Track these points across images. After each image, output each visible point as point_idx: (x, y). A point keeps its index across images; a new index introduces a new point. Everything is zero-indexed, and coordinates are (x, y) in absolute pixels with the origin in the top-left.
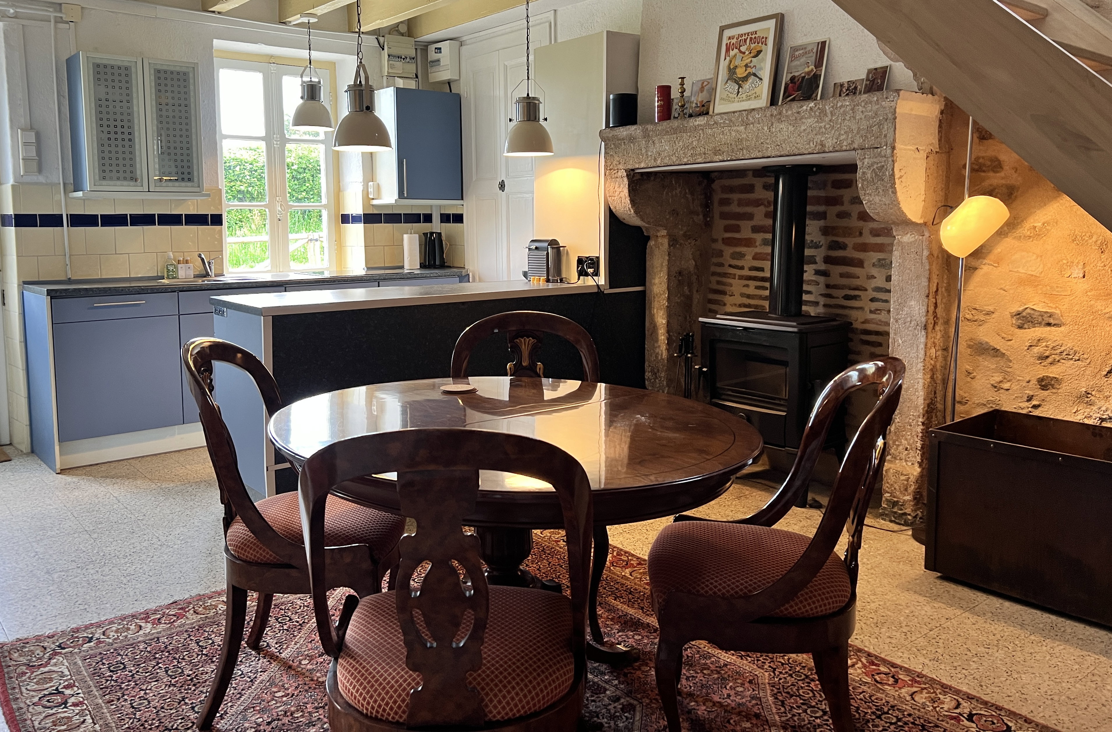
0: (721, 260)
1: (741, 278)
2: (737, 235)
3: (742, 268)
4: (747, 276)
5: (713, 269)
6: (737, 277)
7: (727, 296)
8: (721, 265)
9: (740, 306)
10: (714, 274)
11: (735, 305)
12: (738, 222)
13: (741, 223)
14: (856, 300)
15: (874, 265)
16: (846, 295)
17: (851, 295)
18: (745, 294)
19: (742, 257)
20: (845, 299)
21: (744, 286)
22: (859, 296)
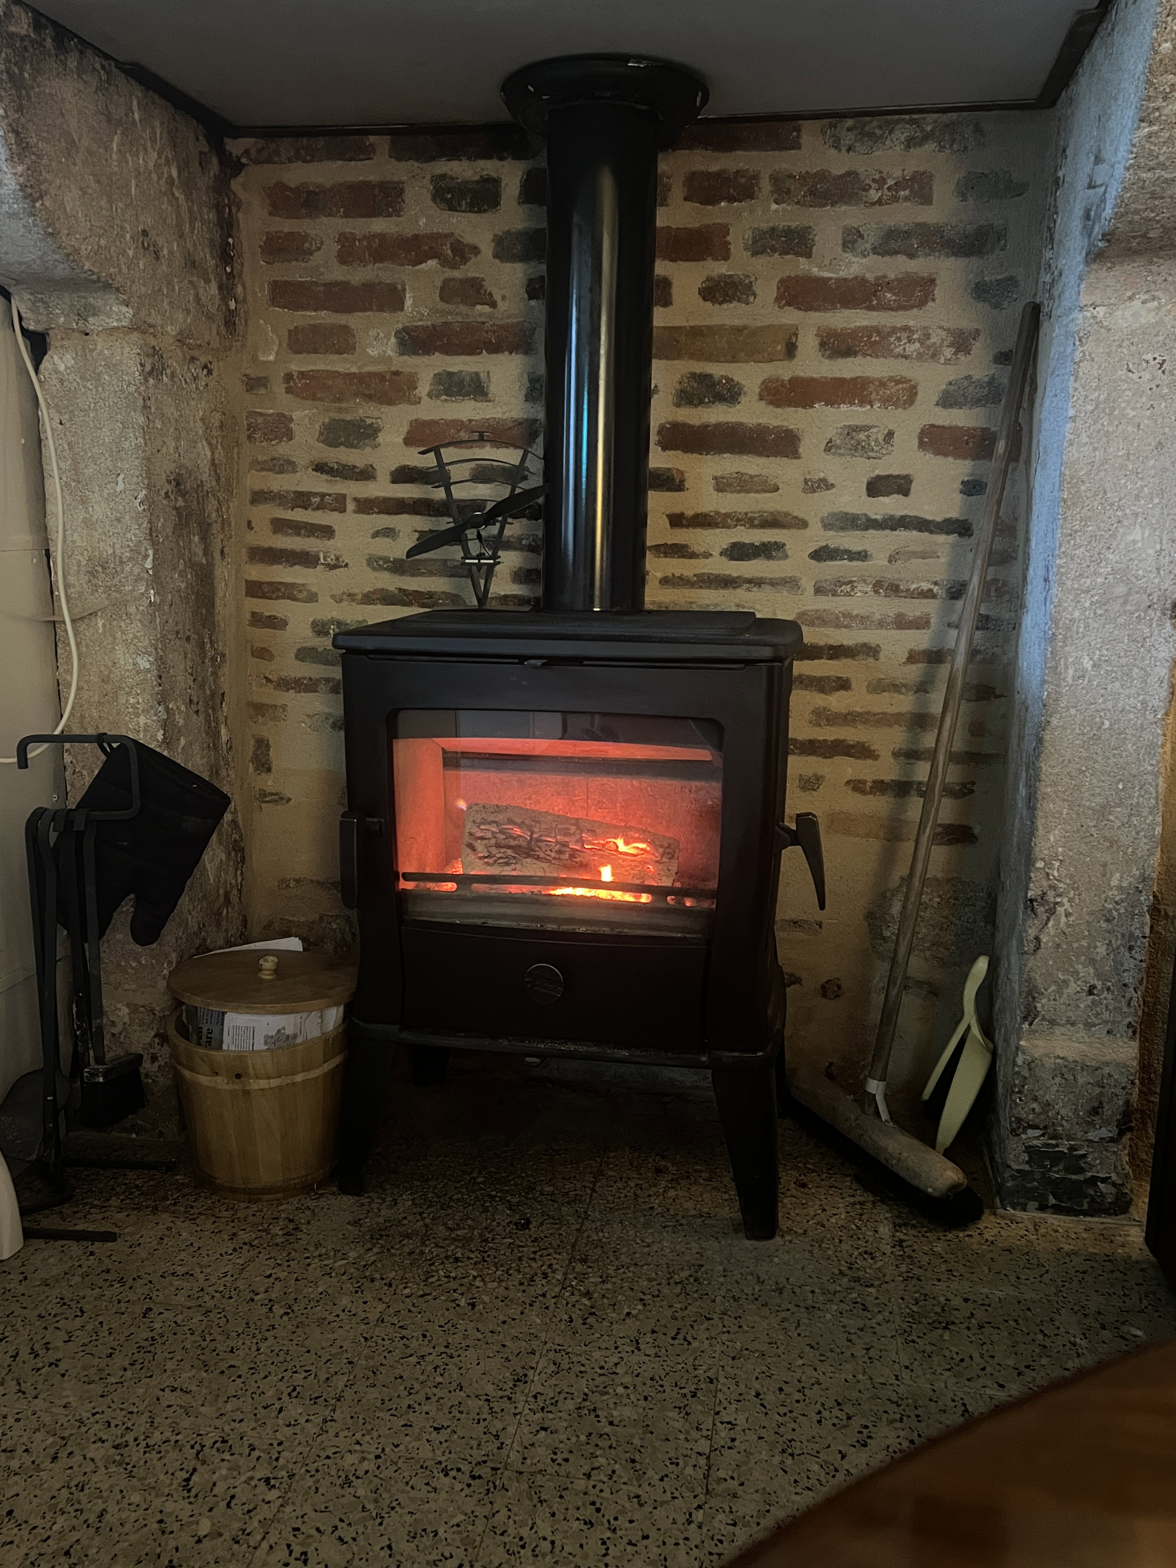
0: (283, 449)
1: (366, 506)
2: (339, 364)
3: (366, 474)
4: (386, 500)
5: (255, 481)
6: (351, 506)
7: (320, 568)
8: (285, 466)
9: (368, 599)
10: (259, 497)
11: (351, 596)
12: (342, 319)
13: (354, 320)
14: (769, 557)
15: (830, 447)
16: (734, 545)
17: (752, 545)
18: (386, 560)
19: (368, 437)
20: (732, 559)
21: (376, 534)
22: (780, 546)
